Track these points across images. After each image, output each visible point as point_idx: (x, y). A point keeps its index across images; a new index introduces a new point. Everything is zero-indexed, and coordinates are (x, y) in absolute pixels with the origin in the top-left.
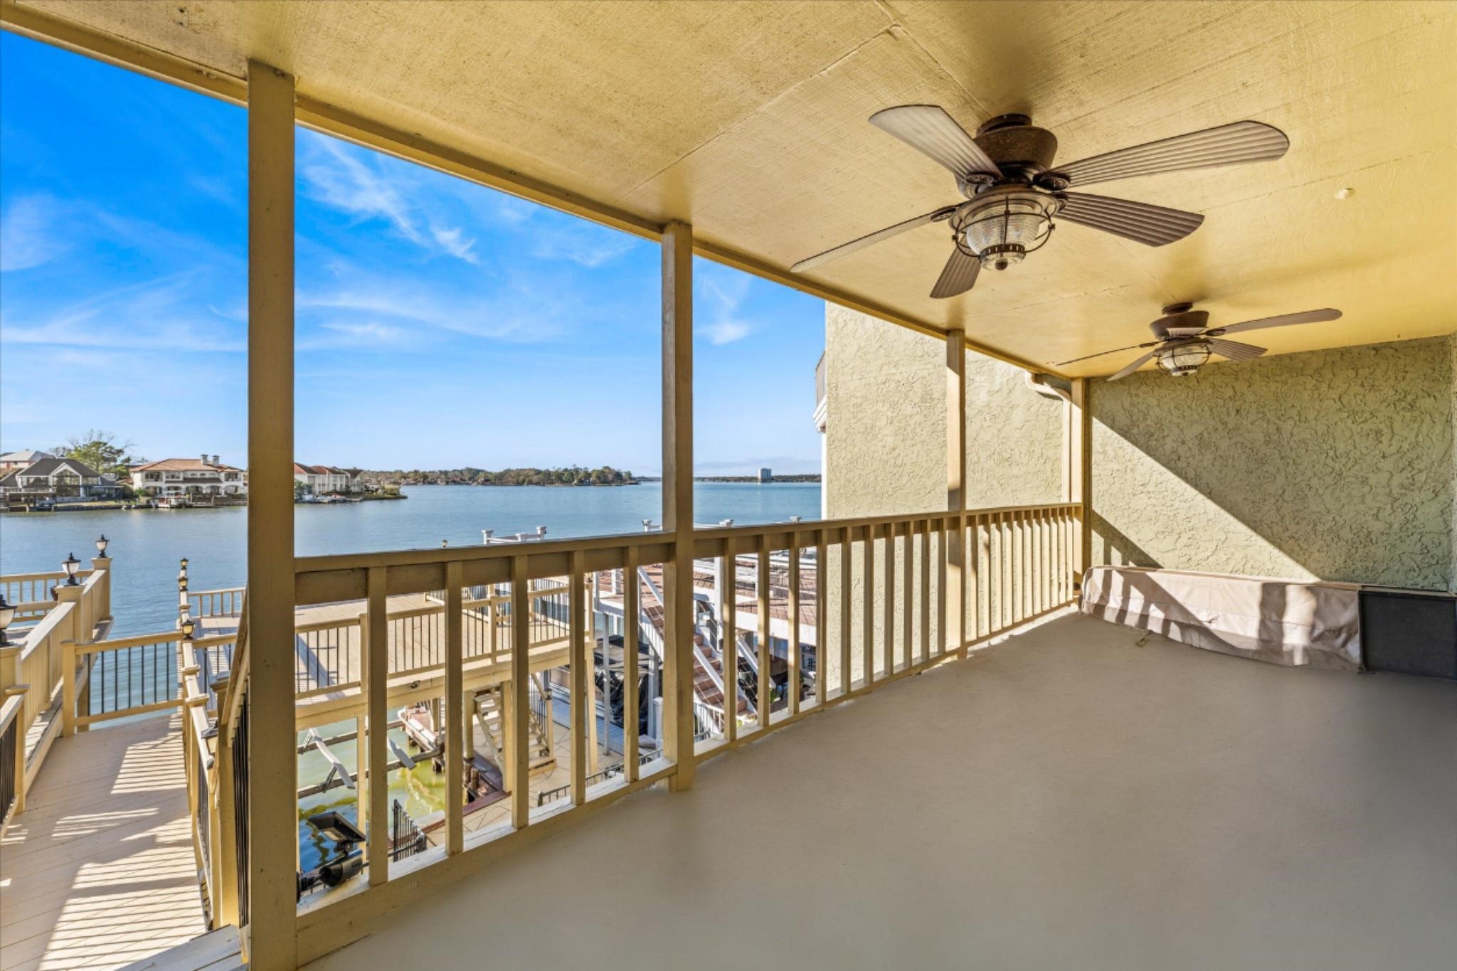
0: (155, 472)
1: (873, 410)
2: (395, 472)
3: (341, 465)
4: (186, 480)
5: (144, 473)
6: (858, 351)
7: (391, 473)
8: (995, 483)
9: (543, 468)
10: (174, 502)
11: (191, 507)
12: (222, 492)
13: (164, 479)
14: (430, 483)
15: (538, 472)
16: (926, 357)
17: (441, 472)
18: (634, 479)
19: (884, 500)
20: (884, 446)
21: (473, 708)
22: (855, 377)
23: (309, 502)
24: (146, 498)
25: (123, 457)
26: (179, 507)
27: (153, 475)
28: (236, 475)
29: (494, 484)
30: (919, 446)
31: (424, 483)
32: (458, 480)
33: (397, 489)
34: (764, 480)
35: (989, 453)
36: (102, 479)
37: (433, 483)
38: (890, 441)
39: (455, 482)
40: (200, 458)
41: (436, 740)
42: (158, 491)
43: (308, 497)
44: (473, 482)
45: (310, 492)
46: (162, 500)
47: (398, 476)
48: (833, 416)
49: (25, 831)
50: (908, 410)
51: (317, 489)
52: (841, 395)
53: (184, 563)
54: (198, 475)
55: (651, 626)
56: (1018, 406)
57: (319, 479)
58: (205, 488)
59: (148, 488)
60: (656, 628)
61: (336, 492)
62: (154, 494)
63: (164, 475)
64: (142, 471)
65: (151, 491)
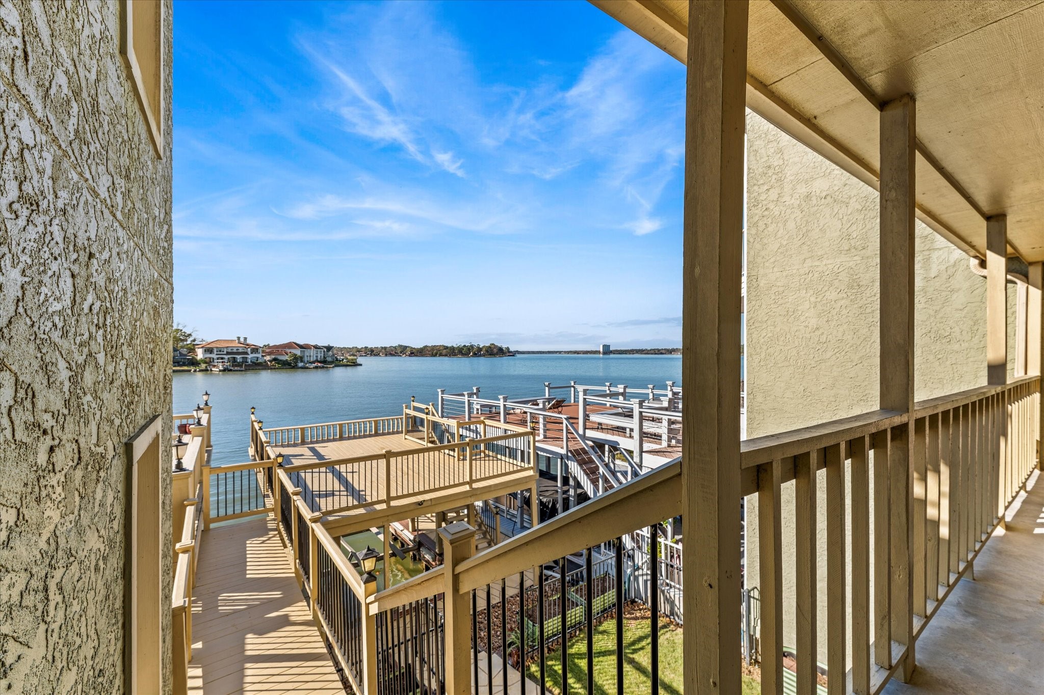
0: (210, 348)
1: (795, 296)
2: (353, 348)
3: (321, 344)
4: (228, 353)
5: (204, 349)
6: (779, 249)
7: (350, 348)
8: (931, 357)
9: (449, 345)
10: (221, 368)
11: (231, 370)
12: (249, 361)
13: (215, 353)
14: (375, 355)
15: (446, 348)
16: (853, 250)
17: (382, 348)
18: (511, 352)
19: (806, 371)
20: (806, 327)
21: (442, 517)
22: (776, 269)
23: (302, 368)
24: (205, 365)
25: (191, 339)
26: (224, 370)
27: (209, 350)
28: (257, 349)
29: (416, 356)
30: (845, 326)
31: (371, 355)
32: (393, 353)
33: (356, 359)
34: (604, 353)
35: (924, 331)
36: (180, 353)
37: (377, 355)
38: (813, 322)
39: (391, 355)
40: (236, 339)
41: (415, 538)
42: (212, 360)
43: (300, 364)
44: (403, 354)
45: (302, 361)
46: (214, 366)
47: (355, 350)
48: (754, 303)
49: (200, 603)
50: (832, 295)
51: (306, 359)
52: (762, 285)
53: (253, 410)
54: (235, 350)
55: (576, 464)
56: (959, 289)
57: (307, 352)
58: (239, 358)
59: (206, 358)
60: (580, 465)
61: (317, 361)
62: (209, 362)
63: (215, 350)
64: (202, 347)
65: (208, 360)
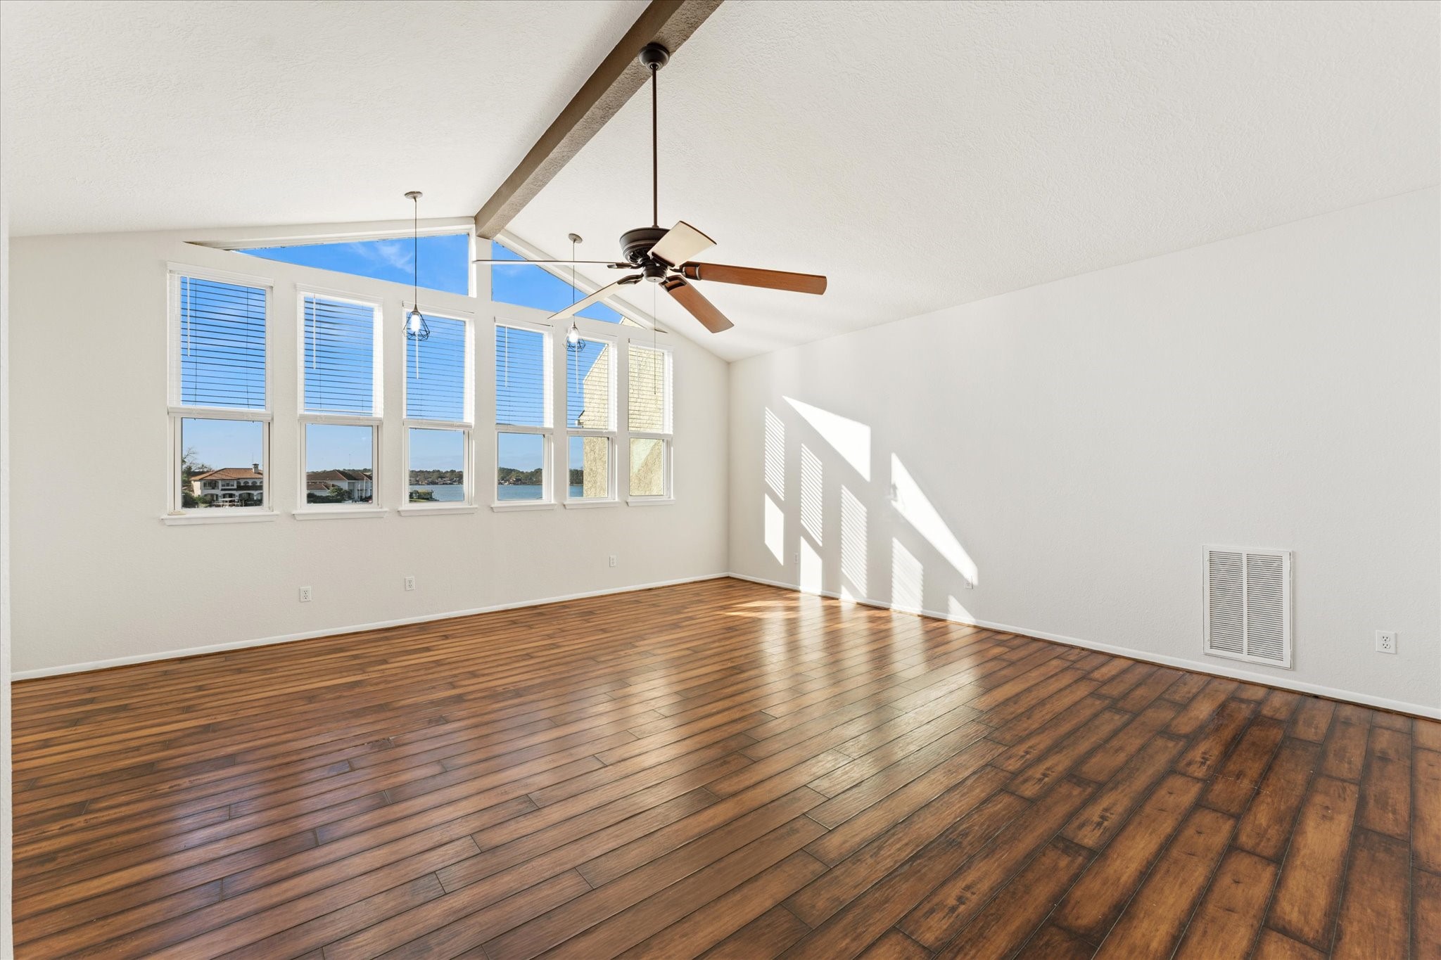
0: (212, 480)
2: (434, 471)
4: (239, 488)
5: (203, 482)
7: (429, 472)
13: (220, 487)
27: (211, 484)
40: (252, 467)
42: (215, 499)
44: (505, 482)
45: (350, 498)
51: (356, 494)
54: (250, 483)
57: (358, 485)
58: (256, 494)
59: (206, 495)
62: (211, 501)
63: (220, 483)
64: (201, 479)
65: (209, 498)
